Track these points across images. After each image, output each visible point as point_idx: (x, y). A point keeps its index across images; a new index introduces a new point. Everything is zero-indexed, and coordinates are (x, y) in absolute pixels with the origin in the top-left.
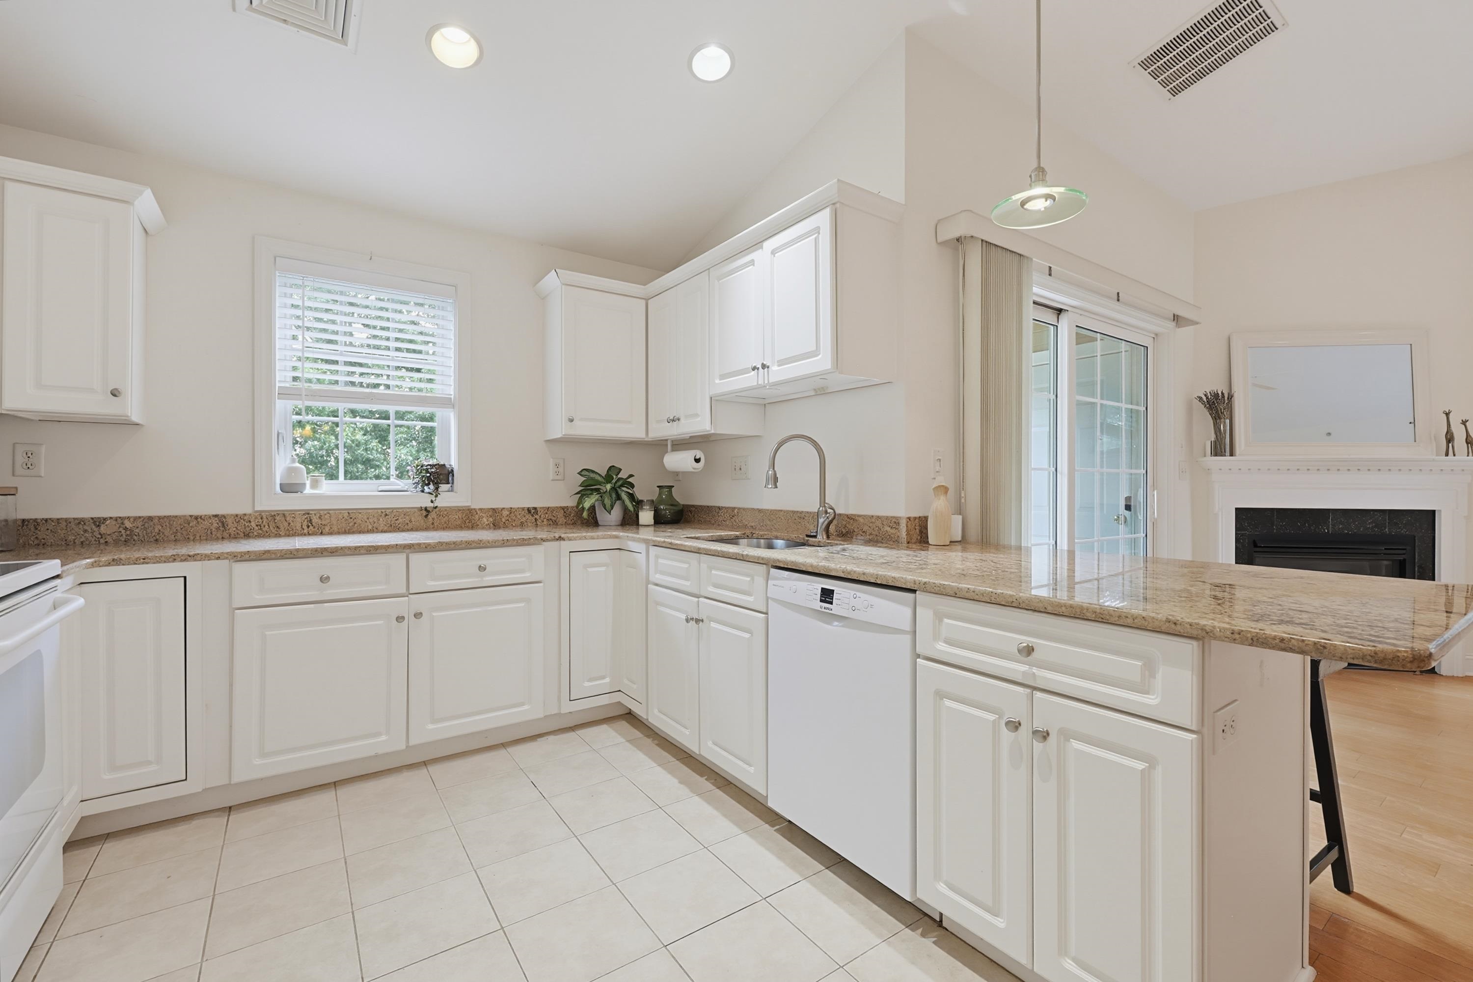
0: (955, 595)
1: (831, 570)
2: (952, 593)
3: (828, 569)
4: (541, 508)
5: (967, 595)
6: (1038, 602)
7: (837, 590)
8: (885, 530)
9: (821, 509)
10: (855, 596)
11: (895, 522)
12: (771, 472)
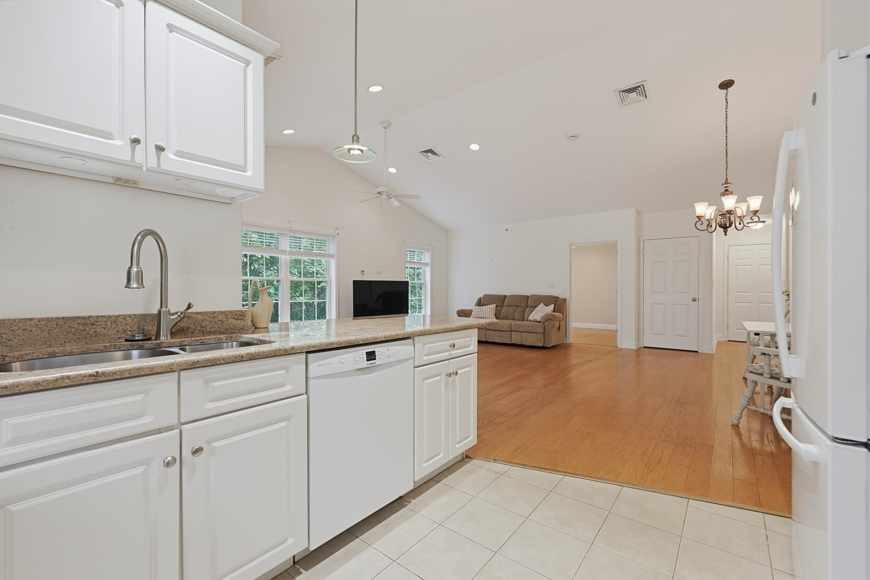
1: (377, 339)
3: (375, 338)
6: (456, 327)
7: (376, 350)
8: (229, 322)
9: (164, 309)
10: (388, 349)
11: (240, 315)
12: (135, 269)
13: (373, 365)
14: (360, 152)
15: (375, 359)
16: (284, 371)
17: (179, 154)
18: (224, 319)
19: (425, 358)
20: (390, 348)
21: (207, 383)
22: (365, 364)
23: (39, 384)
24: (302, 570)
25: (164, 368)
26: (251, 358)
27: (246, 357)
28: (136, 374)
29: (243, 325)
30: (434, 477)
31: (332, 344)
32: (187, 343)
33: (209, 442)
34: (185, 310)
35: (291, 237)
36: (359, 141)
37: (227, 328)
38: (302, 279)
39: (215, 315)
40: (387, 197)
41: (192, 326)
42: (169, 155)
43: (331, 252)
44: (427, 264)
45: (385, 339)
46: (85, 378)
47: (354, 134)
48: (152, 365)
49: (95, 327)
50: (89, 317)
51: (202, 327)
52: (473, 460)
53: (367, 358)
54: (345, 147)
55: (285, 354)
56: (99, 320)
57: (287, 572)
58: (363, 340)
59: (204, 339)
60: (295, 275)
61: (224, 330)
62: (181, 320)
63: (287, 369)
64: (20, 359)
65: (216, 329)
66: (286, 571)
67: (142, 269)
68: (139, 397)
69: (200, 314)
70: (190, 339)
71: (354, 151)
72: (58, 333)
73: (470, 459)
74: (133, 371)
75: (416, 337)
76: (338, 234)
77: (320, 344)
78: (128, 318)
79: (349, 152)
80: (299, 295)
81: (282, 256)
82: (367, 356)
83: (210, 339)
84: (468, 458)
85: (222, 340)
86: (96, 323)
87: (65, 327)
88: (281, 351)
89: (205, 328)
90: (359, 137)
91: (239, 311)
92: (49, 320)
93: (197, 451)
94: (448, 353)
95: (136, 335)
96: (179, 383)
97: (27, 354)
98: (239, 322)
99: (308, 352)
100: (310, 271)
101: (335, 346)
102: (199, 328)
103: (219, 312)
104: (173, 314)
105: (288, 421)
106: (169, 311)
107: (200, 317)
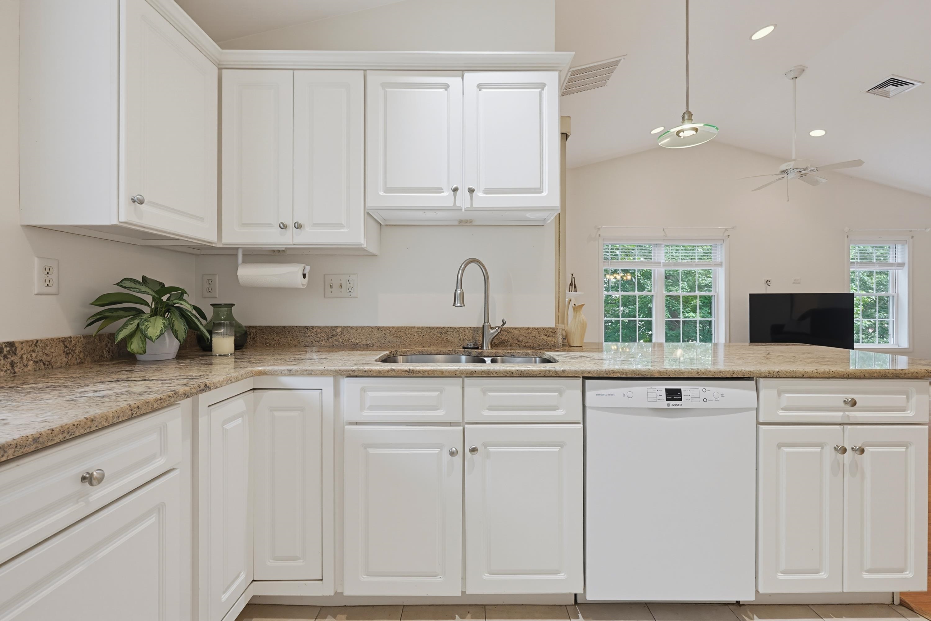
0: (803, 377)
1: (683, 373)
2: (800, 375)
3: (679, 371)
4: (22, 343)
5: (812, 376)
6: (860, 373)
7: (683, 389)
8: (541, 338)
9: (486, 324)
10: (704, 390)
11: (552, 332)
12: (459, 292)
13: (676, 407)
14: (694, 132)
15: (681, 400)
16: (556, 394)
17: (488, 191)
18: (537, 335)
19: (781, 413)
20: (707, 388)
21: (484, 392)
22: (664, 404)
23: (380, 372)
24: (580, 615)
25: (451, 373)
26: (521, 376)
27: (516, 374)
28: (432, 375)
29: (555, 343)
30: (812, 605)
31: (613, 372)
32: (500, 354)
33: (486, 445)
34: (502, 326)
35: (667, 246)
36: (693, 119)
37: (539, 344)
38: (697, 293)
39: (530, 331)
40: (799, 174)
41: (511, 340)
42: (479, 194)
43: (719, 260)
44: (902, 265)
45: (697, 376)
46: (403, 373)
47: (685, 111)
48: (442, 369)
49: (447, 335)
50: (443, 327)
51: (519, 341)
52: (919, 617)
53: (666, 396)
54: (672, 130)
55: (555, 376)
56: (449, 330)
57: (566, 607)
58: (659, 372)
59: (513, 352)
60: (685, 289)
61: (537, 346)
62: (498, 334)
63: (561, 393)
64: (405, 354)
65: (530, 344)
66: (566, 605)
67: (464, 291)
68: (436, 394)
69: (517, 329)
70: (503, 351)
71: (683, 133)
72: (427, 338)
73: (911, 612)
74: (430, 372)
75: (761, 379)
76: (729, 236)
77: (597, 371)
78: (466, 330)
79: (679, 136)
80: (689, 311)
81: (656, 269)
82: (666, 394)
83: (518, 353)
84: (907, 608)
85: (529, 354)
86: (447, 332)
87: (431, 334)
88: (551, 373)
89: (521, 342)
90: (692, 113)
91: (551, 328)
92: (422, 328)
93: (474, 450)
94: (840, 414)
95: (469, 344)
96: (463, 387)
97: (409, 351)
98: (550, 339)
99: (585, 378)
100: (703, 284)
101: (618, 375)
102: (516, 342)
103: (533, 328)
104: (492, 328)
105: (561, 448)
106: (490, 326)
107: (516, 332)
